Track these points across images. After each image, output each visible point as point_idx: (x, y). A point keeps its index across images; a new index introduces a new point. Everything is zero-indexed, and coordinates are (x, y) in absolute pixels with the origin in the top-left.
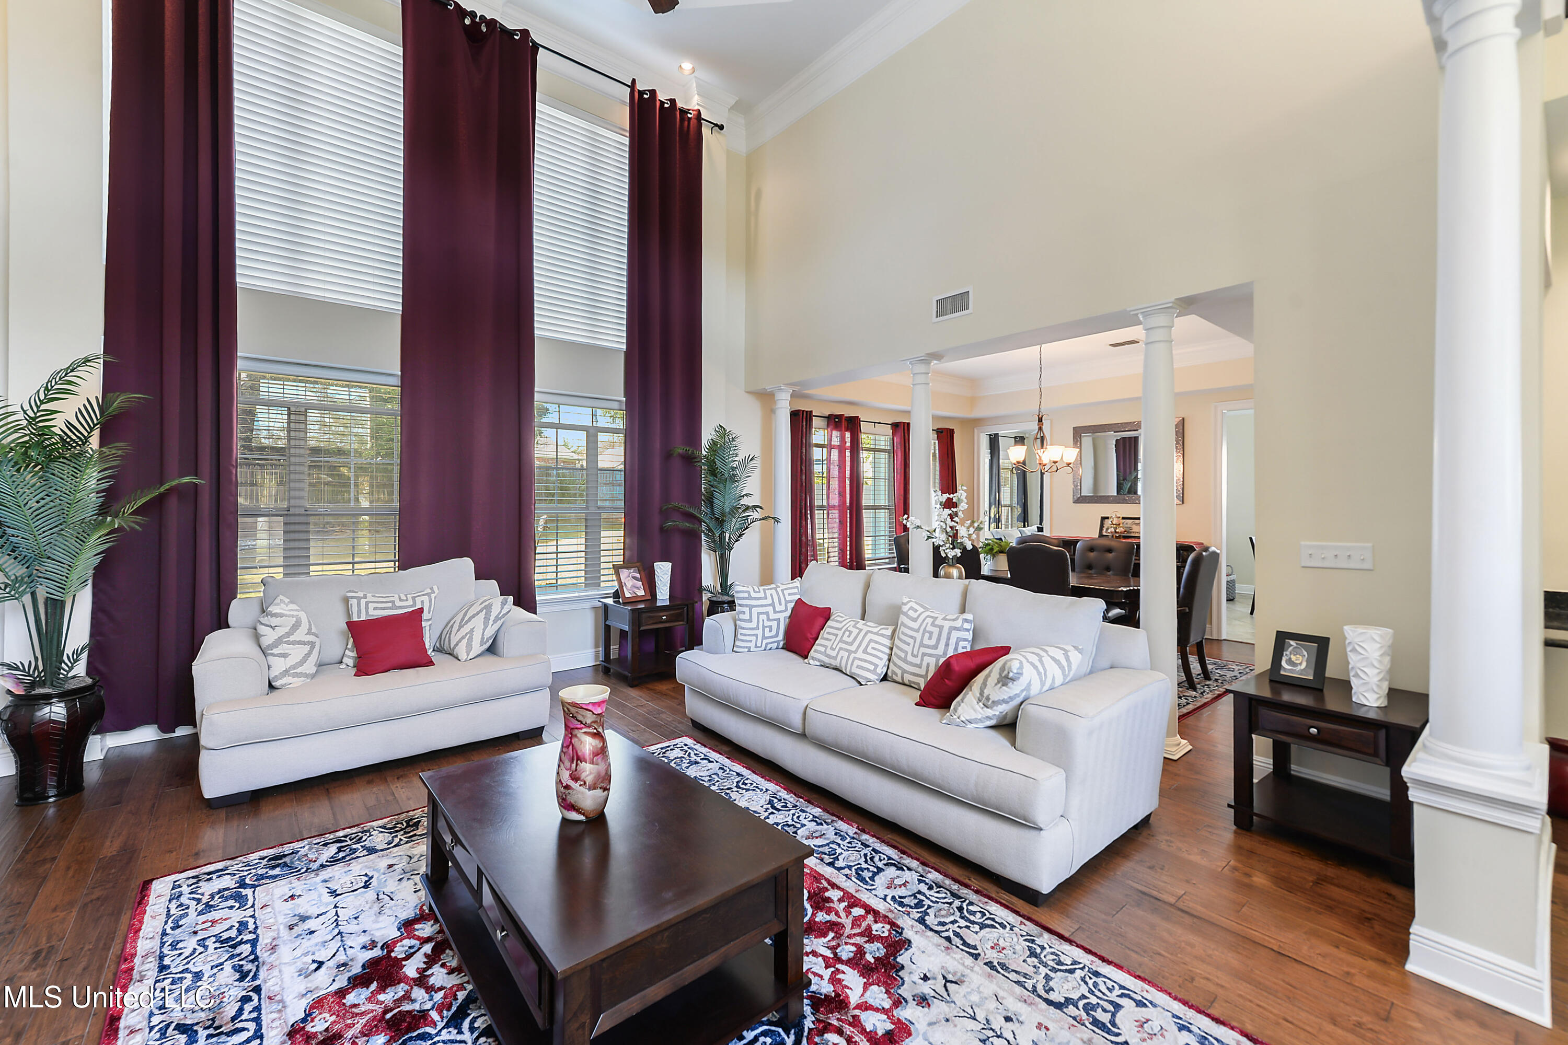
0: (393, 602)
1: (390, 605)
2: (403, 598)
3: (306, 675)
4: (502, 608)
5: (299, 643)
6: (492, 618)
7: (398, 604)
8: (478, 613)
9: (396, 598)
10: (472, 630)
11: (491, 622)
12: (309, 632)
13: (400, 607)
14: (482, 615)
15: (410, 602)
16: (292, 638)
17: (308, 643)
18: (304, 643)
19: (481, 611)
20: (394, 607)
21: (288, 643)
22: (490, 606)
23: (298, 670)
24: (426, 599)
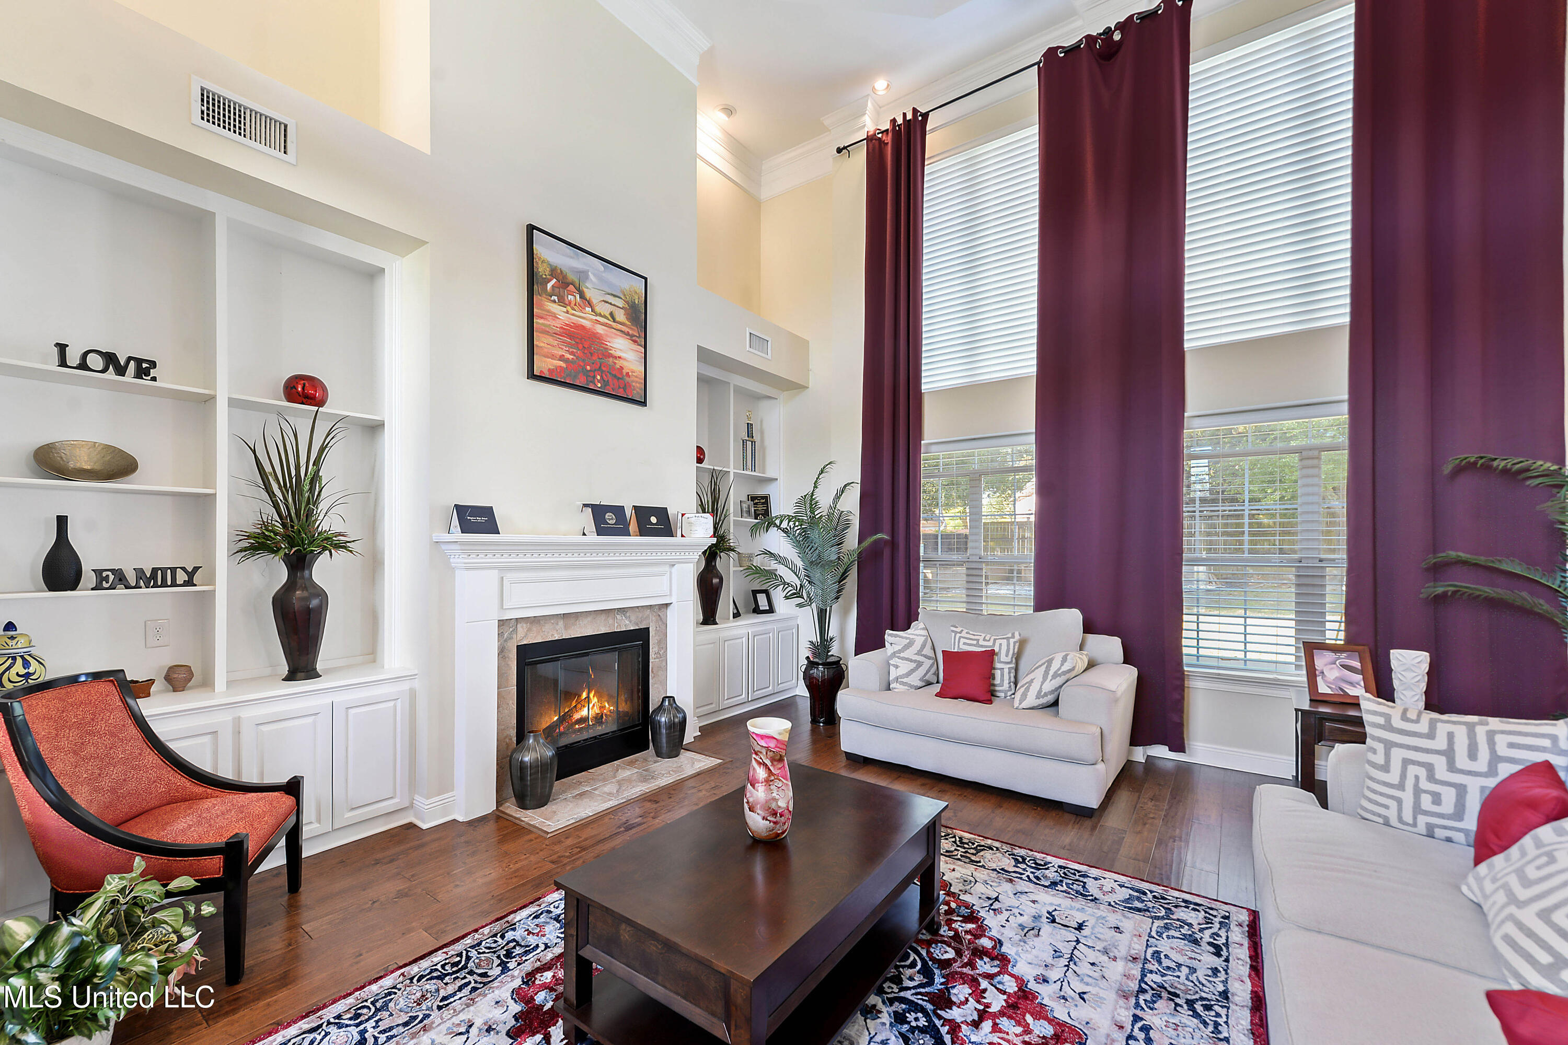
0: (978, 640)
1: (975, 642)
2: (987, 638)
3: (911, 686)
4: (1062, 665)
5: (907, 659)
6: (1051, 673)
7: (981, 643)
8: (1040, 666)
9: (981, 638)
10: (1032, 681)
11: (1050, 677)
12: (919, 653)
13: (982, 646)
14: (1043, 668)
15: (990, 643)
16: (902, 655)
17: (915, 661)
18: (911, 661)
19: (1044, 663)
20: (978, 645)
21: (899, 658)
22: (1052, 659)
23: (905, 680)
24: (1004, 642)
